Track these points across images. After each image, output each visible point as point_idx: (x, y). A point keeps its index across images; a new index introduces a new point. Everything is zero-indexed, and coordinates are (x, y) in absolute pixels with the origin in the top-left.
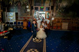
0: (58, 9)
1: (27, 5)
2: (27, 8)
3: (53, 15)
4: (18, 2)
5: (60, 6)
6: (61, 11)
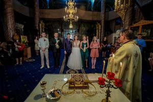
5: (84, 30)
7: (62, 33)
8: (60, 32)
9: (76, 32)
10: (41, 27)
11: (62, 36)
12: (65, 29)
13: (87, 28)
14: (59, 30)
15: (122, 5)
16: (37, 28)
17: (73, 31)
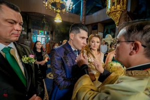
7: (29, 33)
8: (25, 33)
9: (48, 33)
12: (33, 28)
14: (23, 29)
15: (118, 6)
17: (44, 33)
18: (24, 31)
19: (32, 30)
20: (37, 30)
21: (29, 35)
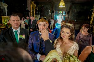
0: (73, 14)
1: (49, 10)
2: (49, 12)
3: (68, 18)
4: (42, 7)
5: (74, 11)
6: (75, 15)
7: (53, 14)
8: (50, 14)
9: (65, 13)
10: (31, 8)
11: (52, 17)
13: (78, 10)
14: (49, 11)
16: (29, 9)
17: (63, 13)
18: (50, 12)
19: (54, 11)
20: (57, 11)
21: (53, 15)
